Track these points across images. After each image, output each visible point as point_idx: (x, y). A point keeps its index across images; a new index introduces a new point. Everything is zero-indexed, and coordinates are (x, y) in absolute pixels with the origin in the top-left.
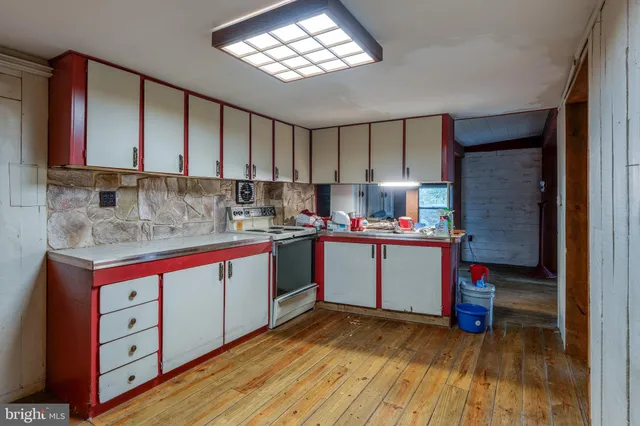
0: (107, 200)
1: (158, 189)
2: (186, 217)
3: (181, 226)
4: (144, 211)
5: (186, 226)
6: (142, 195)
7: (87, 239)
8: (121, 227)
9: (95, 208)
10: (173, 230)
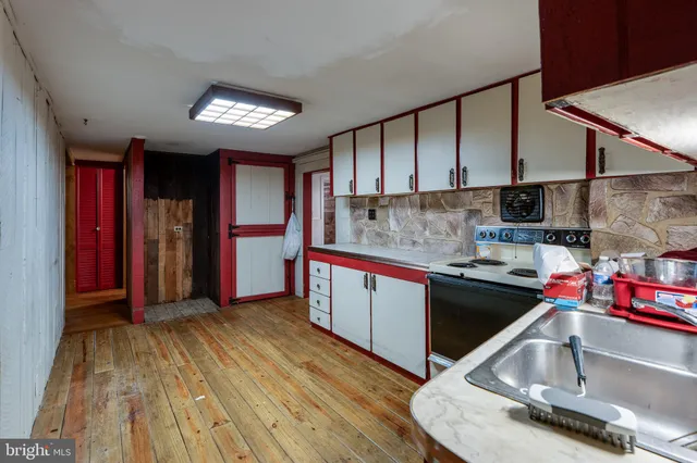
0: (372, 216)
1: (403, 206)
2: (427, 233)
3: (421, 241)
4: (392, 223)
5: (426, 242)
6: (391, 212)
7: (365, 240)
8: (379, 235)
9: (366, 220)
10: (414, 243)
